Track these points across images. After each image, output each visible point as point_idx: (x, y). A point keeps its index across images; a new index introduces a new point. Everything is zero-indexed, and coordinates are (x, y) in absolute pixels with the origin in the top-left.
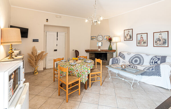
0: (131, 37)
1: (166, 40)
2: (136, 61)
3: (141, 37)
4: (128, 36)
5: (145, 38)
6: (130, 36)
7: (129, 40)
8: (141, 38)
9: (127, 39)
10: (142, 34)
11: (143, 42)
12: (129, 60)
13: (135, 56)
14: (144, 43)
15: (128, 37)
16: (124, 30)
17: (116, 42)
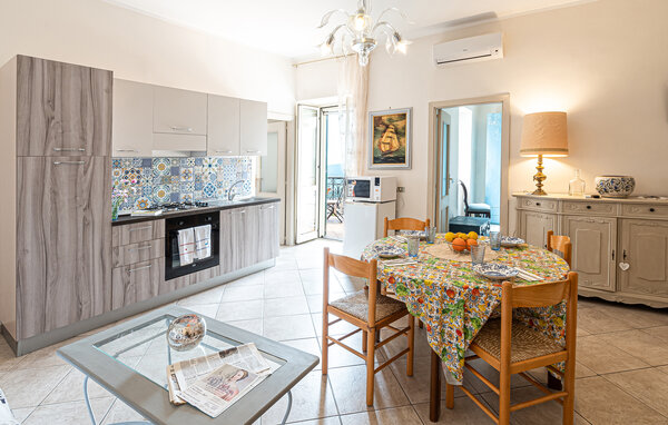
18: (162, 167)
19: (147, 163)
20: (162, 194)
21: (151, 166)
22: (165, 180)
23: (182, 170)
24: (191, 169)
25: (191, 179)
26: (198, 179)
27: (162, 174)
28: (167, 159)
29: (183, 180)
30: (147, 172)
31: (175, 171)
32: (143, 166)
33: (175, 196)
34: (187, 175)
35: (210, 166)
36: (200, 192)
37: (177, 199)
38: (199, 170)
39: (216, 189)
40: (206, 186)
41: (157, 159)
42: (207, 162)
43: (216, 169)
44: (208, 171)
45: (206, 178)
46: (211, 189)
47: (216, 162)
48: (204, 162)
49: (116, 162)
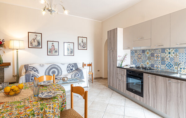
0: (39, 44)
1: (72, 50)
2: (54, 72)
3: (52, 45)
4: (34, 41)
5: (56, 47)
6: (38, 42)
7: (36, 47)
8: (53, 47)
9: (34, 45)
10: (53, 42)
11: (54, 51)
12: (45, 73)
13: (51, 67)
14: (56, 52)
15: (35, 44)
16: (28, 32)
17: (17, 49)
18: (148, 53)
19: (144, 51)
20: (148, 63)
21: (144, 53)
22: (149, 58)
23: (155, 55)
24: (159, 55)
25: (159, 59)
26: (163, 59)
27: (148, 56)
28: (149, 50)
29: (156, 59)
30: (143, 55)
31: (152, 55)
32: (142, 52)
33: (152, 65)
34: (157, 57)
35: (169, 53)
36: (164, 66)
37: (153, 67)
38: (163, 55)
39: (173, 66)
40: (167, 63)
41: (146, 50)
42: (167, 51)
43: (173, 55)
44: (168, 56)
45: (167, 59)
46: (170, 66)
47: (173, 51)
48: (166, 51)
49: (136, 51)
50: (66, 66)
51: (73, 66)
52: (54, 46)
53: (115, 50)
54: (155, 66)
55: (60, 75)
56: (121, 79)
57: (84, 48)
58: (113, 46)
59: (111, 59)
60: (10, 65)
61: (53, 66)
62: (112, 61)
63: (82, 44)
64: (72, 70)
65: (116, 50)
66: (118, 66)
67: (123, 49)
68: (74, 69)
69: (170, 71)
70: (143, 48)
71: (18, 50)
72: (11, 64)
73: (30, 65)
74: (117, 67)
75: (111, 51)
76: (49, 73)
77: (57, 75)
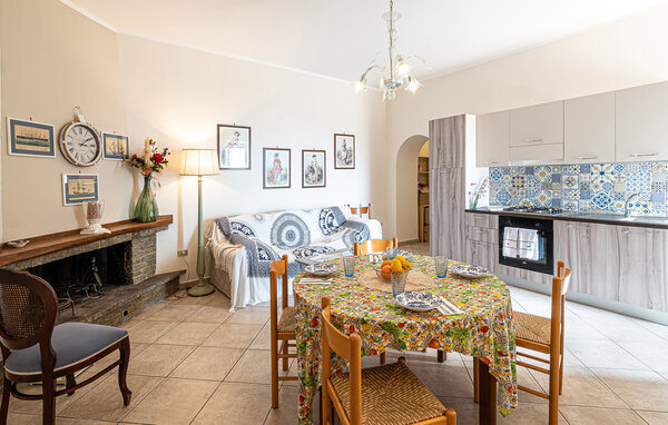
1: (322, 171)
2: (291, 236)
3: (275, 160)
8: (276, 164)
11: (279, 177)
13: (282, 221)
16: (219, 126)
17: (200, 176)
18: (543, 174)
19: (530, 170)
20: (543, 198)
21: (533, 173)
22: (546, 186)
23: (564, 177)
24: (576, 177)
25: (576, 187)
26: (584, 187)
27: (543, 180)
28: (547, 167)
29: (565, 187)
30: (529, 178)
31: (557, 178)
32: (526, 173)
33: (557, 202)
34: (569, 182)
35: (602, 173)
36: (588, 201)
37: (559, 204)
38: (585, 178)
39: (612, 200)
40: (596, 195)
41: (539, 167)
42: (596, 169)
43: (612, 176)
44: (600, 179)
45: (597, 187)
46: (604, 200)
47: (612, 169)
48: (592, 169)
49: (507, 171)
50: (316, 215)
51: (331, 215)
52: (278, 161)
53: (459, 170)
54: (564, 202)
55: (306, 241)
56: (481, 237)
57: (347, 163)
58: (452, 158)
59: (445, 191)
60: (171, 222)
61: (286, 218)
62: (445, 196)
63: (344, 154)
64: (330, 225)
65: (463, 169)
66: (468, 208)
67: (477, 166)
68: (335, 223)
69: (605, 212)
70: (526, 163)
71: (202, 178)
72: (175, 219)
73: (231, 220)
74: (467, 211)
75: (445, 171)
76: (279, 239)
77: (300, 243)
